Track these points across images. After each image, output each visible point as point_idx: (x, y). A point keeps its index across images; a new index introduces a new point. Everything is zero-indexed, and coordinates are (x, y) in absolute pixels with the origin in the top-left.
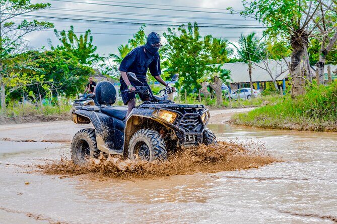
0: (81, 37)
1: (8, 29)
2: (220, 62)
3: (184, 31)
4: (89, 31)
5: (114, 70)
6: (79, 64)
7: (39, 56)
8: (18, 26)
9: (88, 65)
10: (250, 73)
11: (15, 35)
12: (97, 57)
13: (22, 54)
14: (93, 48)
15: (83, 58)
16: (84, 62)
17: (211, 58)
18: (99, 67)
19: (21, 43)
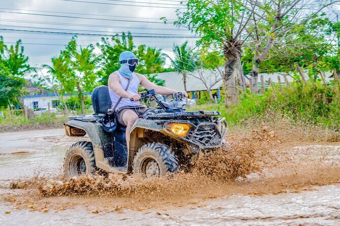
0: (12, 47)
2: (155, 72)
3: (118, 41)
5: (47, 81)
6: (11, 75)
9: (20, 76)
10: (185, 82)
12: (28, 68)
14: (25, 59)
15: (14, 70)
16: (15, 72)
17: (145, 68)
18: (31, 78)
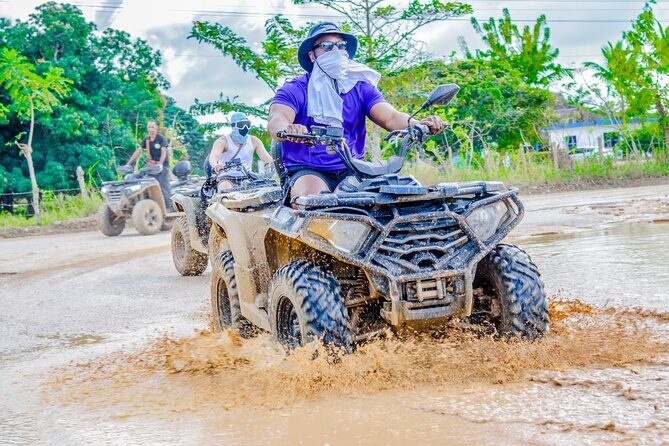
0: (527, 29)
1: (383, 21)
4: (543, 17)
5: (593, 94)
6: (523, 85)
7: (445, 71)
8: (402, 14)
9: (541, 86)
11: (396, 31)
12: (558, 70)
13: (411, 68)
14: (551, 51)
15: (531, 73)
16: (532, 79)
18: (563, 89)
19: (410, 46)
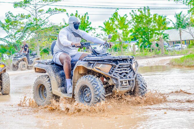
0: (82, 17)
1: (40, 14)
2: (163, 29)
3: (141, 12)
4: (87, 13)
5: (101, 35)
7: (58, 28)
8: (46, 12)
10: (180, 35)
11: (44, 17)
12: (91, 28)
13: (49, 27)
14: (89, 23)
15: (83, 29)
17: (157, 27)
18: (93, 34)
19: (48, 21)
